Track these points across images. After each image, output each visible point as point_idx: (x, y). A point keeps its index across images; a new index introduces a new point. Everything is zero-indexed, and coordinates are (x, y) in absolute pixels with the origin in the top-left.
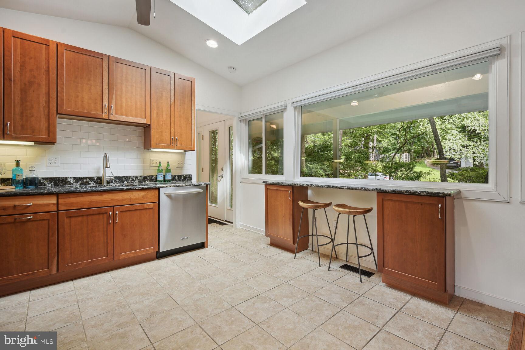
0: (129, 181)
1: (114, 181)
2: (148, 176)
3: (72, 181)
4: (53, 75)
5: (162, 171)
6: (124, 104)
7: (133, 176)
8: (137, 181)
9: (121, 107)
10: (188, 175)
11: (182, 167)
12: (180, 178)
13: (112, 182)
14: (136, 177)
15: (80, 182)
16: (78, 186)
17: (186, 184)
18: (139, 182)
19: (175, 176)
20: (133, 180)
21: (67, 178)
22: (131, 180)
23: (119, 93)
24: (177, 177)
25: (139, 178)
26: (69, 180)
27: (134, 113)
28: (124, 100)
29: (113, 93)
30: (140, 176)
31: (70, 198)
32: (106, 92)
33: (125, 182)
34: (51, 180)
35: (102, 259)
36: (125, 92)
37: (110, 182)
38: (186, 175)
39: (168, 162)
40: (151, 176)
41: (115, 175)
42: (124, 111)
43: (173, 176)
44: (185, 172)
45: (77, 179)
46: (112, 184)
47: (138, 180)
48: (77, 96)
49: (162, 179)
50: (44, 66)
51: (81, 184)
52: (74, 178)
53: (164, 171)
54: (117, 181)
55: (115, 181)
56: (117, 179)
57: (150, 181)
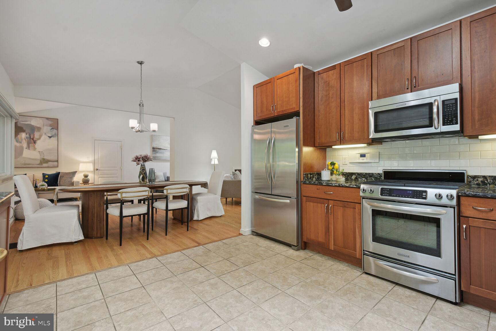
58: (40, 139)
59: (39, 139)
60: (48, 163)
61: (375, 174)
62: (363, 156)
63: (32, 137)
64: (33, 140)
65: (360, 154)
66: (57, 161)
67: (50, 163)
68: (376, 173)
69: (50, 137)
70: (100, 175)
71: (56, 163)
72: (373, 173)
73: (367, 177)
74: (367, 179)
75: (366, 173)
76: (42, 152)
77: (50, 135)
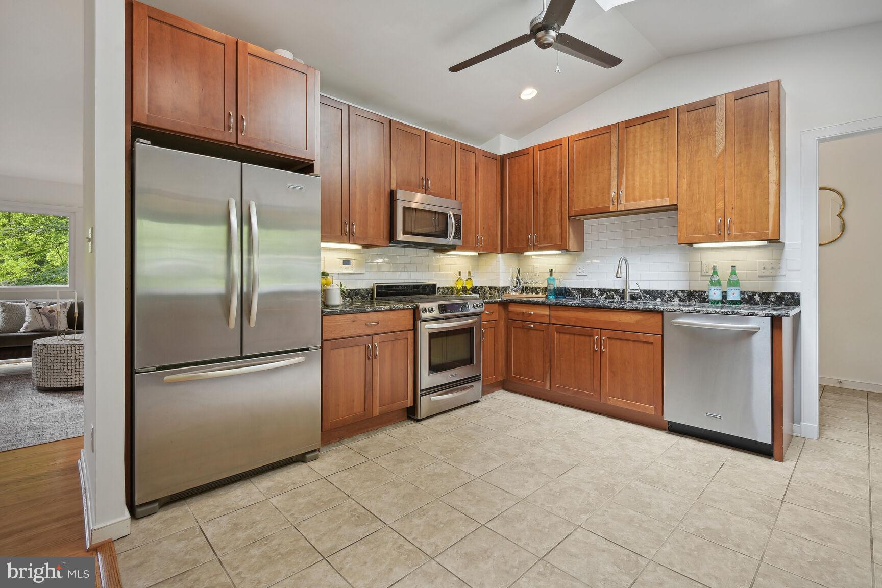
0: (664, 298)
1: (642, 297)
2: (695, 291)
3: (597, 293)
4: (565, 175)
5: (718, 283)
6: (637, 184)
7: (671, 291)
8: (676, 299)
9: (634, 188)
10: (788, 294)
11: (775, 276)
12: (767, 299)
13: (641, 298)
14: (676, 293)
15: (605, 295)
16: (602, 301)
17: (718, 310)
18: (680, 300)
19: (754, 294)
20: (670, 297)
21: (592, 289)
22: (667, 296)
23: (630, 170)
24: (757, 297)
25: (680, 294)
26: (594, 292)
27: (651, 192)
28: (637, 179)
29: (623, 173)
30: (683, 292)
31: (559, 311)
32: (614, 173)
33: (659, 299)
34: (579, 290)
35: (588, 394)
36: (638, 165)
37: (638, 298)
38: (784, 294)
39: (733, 267)
40: (702, 291)
41: (643, 288)
42: (637, 194)
43: (749, 294)
44: (783, 287)
45: (602, 292)
46: (641, 301)
47: (679, 297)
48: (585, 191)
49: (720, 298)
50: (559, 169)
51: (605, 298)
52: (599, 290)
53: (724, 283)
54: (647, 297)
55: (644, 296)
56: (647, 294)
57: (700, 301)
61: (362, 291)
62: (346, 262)
65: (342, 260)
68: (363, 289)
72: (359, 289)
73: (353, 296)
74: (352, 299)
75: (351, 290)
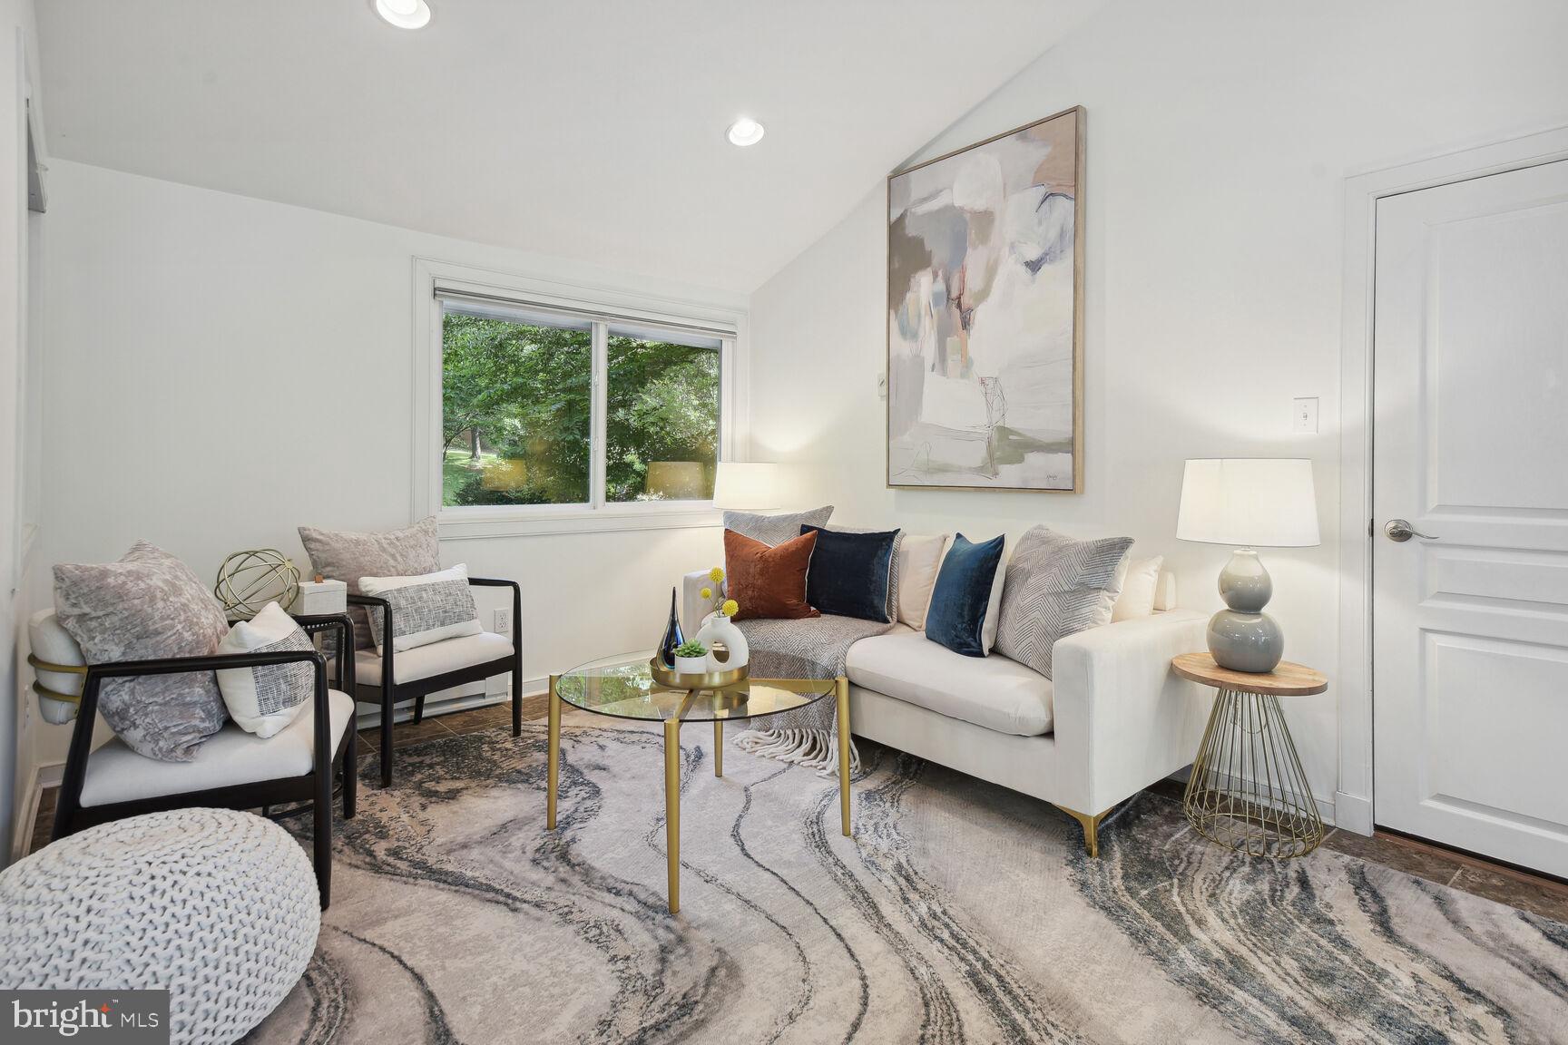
58: (988, 295)
59: (983, 294)
60: (1021, 460)
63: (954, 294)
64: (959, 306)
66: (1070, 446)
67: (1033, 458)
69: (1034, 266)
70: (1442, 595)
71: (1062, 461)
76: (996, 380)
77: (1033, 253)
